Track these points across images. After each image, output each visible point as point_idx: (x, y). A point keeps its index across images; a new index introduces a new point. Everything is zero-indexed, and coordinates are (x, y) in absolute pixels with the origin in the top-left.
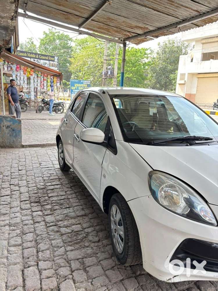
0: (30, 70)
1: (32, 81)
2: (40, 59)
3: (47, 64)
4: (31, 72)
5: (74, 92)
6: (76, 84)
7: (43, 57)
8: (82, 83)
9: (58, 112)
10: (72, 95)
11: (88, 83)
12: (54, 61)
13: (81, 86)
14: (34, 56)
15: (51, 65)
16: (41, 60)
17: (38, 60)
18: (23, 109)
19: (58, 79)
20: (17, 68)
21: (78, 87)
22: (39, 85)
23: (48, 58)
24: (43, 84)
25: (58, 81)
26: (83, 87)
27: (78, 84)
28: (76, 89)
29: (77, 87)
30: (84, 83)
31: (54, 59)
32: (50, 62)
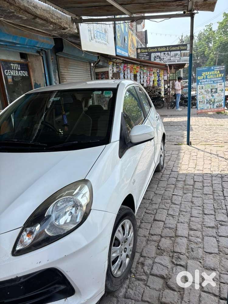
0: (136, 67)
1: (138, 78)
2: (170, 51)
3: (178, 55)
4: (137, 68)
5: (201, 83)
6: (204, 73)
7: (174, 48)
8: (213, 70)
9: (193, 107)
10: (198, 86)
11: (222, 69)
12: (186, 50)
13: (211, 74)
14: (164, 49)
15: (183, 55)
16: (172, 52)
17: (168, 53)
18: (160, 105)
19: (164, 72)
20: (124, 67)
21: (207, 76)
22: (145, 81)
23: (180, 48)
24: (150, 79)
25: (165, 74)
26: (214, 75)
27: (206, 73)
28: (204, 79)
29: (205, 76)
30: (215, 70)
31: (187, 48)
32: (182, 52)
